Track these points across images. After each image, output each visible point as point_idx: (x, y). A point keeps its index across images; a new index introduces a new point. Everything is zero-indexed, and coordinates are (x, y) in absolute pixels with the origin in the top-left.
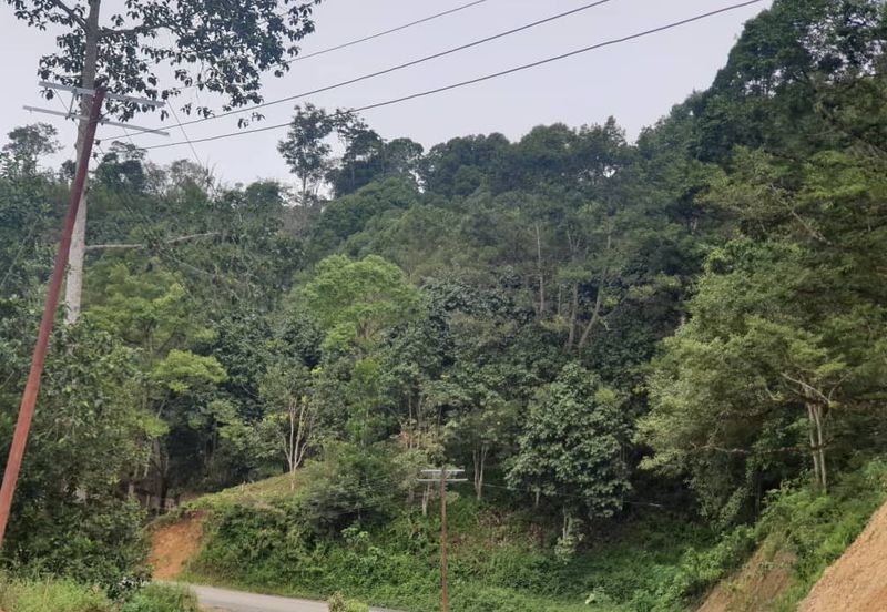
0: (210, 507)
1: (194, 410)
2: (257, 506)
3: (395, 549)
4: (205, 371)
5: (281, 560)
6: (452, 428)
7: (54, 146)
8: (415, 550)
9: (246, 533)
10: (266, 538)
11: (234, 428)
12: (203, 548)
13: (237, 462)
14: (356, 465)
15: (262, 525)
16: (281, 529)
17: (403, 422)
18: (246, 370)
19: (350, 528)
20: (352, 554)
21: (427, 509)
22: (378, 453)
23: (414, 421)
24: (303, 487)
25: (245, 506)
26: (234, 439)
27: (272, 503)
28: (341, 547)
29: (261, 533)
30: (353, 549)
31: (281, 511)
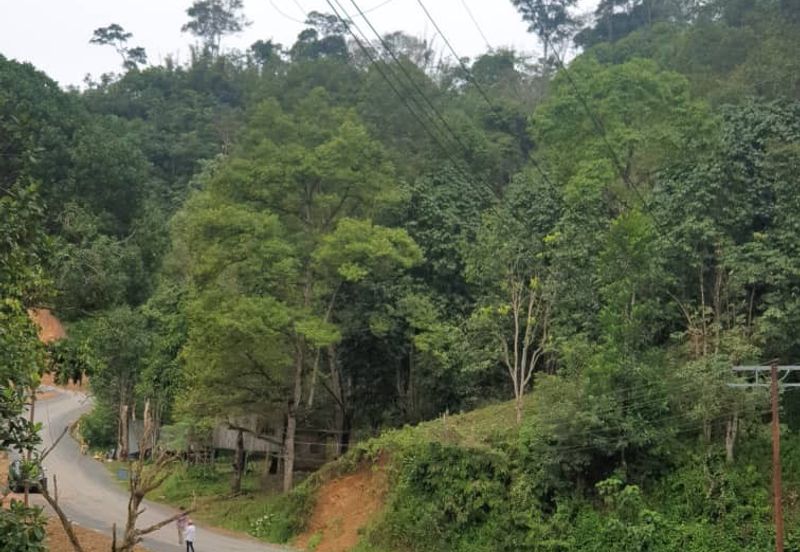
0: (399, 448)
1: (378, 309)
2: (464, 445)
3: (683, 514)
4: (390, 250)
5: (503, 528)
6: (773, 320)
7: (239, 22)
8: (715, 516)
9: (448, 485)
10: (479, 494)
11: (434, 336)
12: (388, 509)
13: (442, 387)
14: (617, 380)
15: (473, 473)
16: (502, 480)
17: (691, 313)
18: (453, 251)
19: (609, 480)
20: (613, 521)
21: (734, 450)
22: (650, 362)
23: (709, 310)
24: (534, 417)
25: (445, 444)
26: (436, 353)
27: (487, 441)
28: (595, 509)
29: (471, 486)
30: (615, 514)
31: (501, 453)
